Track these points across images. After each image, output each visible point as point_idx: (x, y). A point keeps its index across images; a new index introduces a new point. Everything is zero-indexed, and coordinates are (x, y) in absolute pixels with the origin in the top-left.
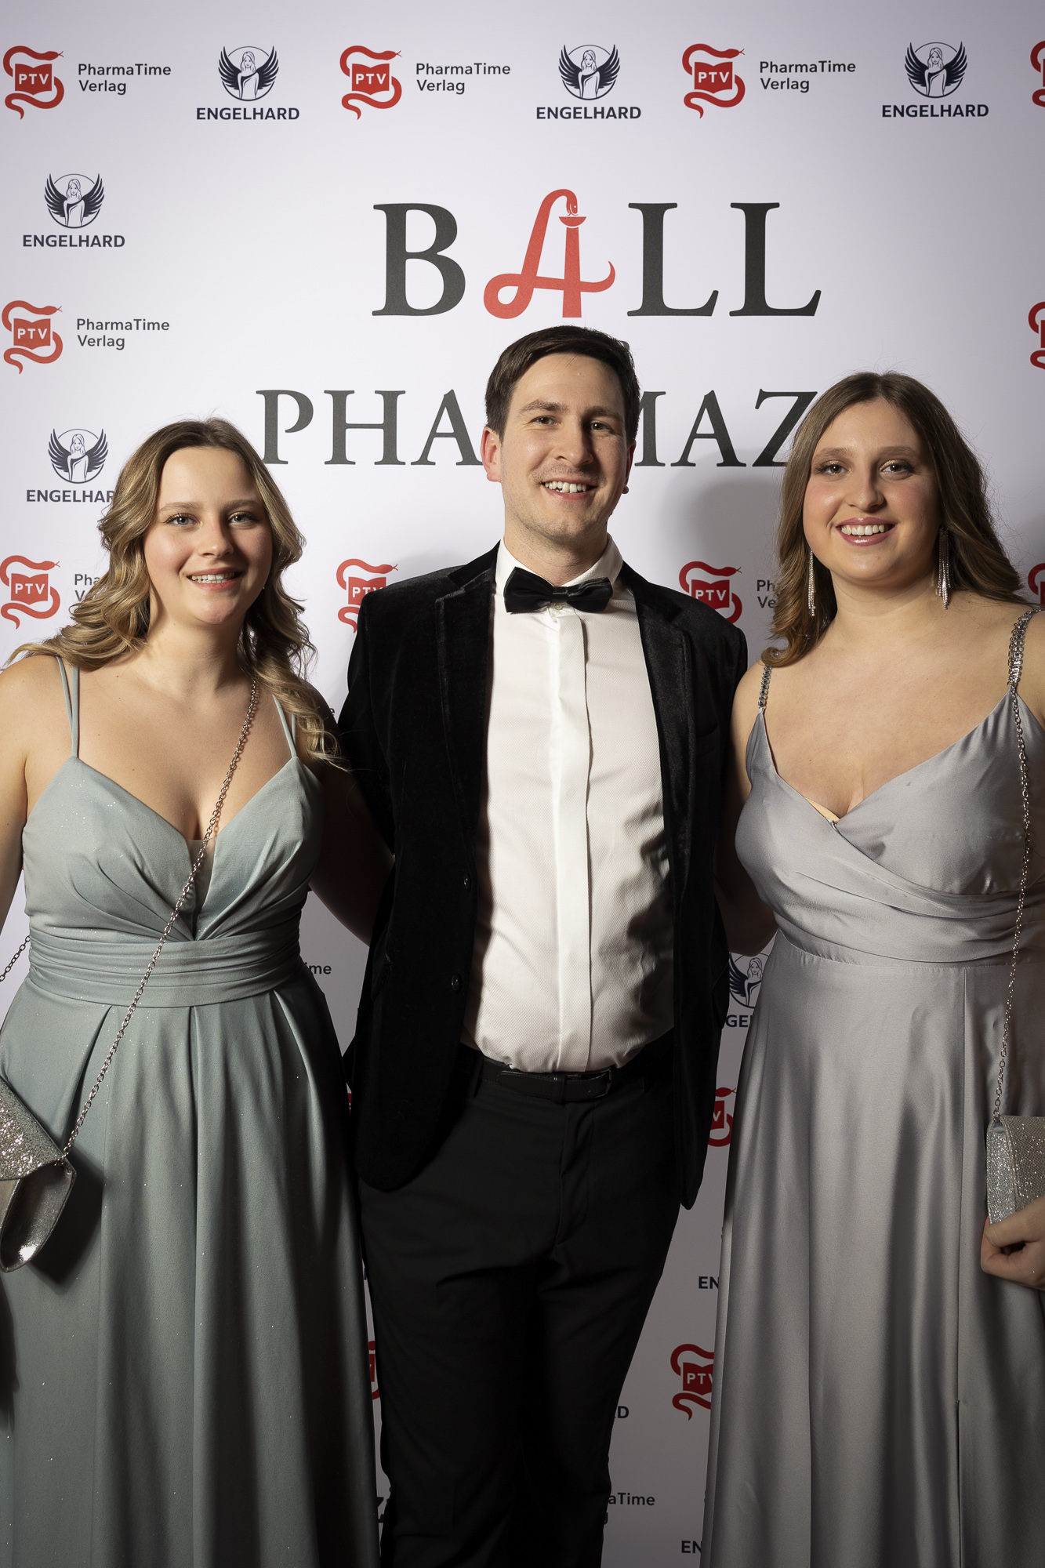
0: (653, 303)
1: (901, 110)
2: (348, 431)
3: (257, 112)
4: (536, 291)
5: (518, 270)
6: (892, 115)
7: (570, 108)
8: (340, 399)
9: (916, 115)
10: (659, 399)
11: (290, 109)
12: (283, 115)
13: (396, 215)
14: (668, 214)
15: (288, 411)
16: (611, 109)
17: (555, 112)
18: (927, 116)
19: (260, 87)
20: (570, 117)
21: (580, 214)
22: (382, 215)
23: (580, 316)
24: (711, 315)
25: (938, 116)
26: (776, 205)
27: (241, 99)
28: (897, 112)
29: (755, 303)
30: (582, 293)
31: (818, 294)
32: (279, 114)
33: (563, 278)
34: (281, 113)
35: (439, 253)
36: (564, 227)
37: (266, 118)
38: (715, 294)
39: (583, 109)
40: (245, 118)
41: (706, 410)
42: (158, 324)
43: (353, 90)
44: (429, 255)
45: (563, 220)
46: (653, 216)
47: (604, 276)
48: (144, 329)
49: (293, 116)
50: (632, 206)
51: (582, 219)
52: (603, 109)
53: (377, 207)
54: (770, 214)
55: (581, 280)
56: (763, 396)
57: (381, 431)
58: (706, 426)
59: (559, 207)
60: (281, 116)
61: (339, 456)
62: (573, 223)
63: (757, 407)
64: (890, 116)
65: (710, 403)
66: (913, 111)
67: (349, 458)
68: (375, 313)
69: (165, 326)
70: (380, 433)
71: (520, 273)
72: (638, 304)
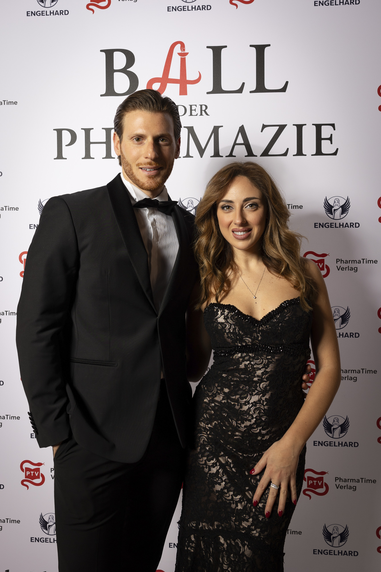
0: (217, 88)
1: (322, 3)
2: (91, 145)
3: (51, 12)
4: (168, 84)
5: (160, 75)
6: (318, 5)
7: (181, 7)
8: (87, 132)
9: (329, 5)
10: (220, 129)
11: (65, 11)
12: (62, 13)
13: (109, 54)
14: (223, 50)
15: (66, 137)
16: (199, 6)
17: (175, 9)
18: (333, 5)
19: (52, 2)
20: (181, 10)
21: (186, 51)
22: (104, 54)
23: (187, 95)
24: (242, 93)
25: (338, 5)
26: (269, 45)
27: (45, 7)
28: (320, 4)
29: (260, 88)
30: (187, 85)
31: (287, 83)
32: (60, 13)
33: (179, 79)
34: (61, 12)
35: (127, 70)
36: (180, 57)
37: (55, 15)
38: (243, 84)
39: (187, 7)
40: (47, 15)
41: (240, 133)
42: (13, 102)
43: (91, 2)
44: (123, 70)
45: (179, 54)
46: (217, 51)
47: (197, 77)
48: (7, 104)
49: (66, 14)
50: (208, 47)
51: (187, 54)
52: (195, 6)
53: (101, 51)
54: (267, 49)
55: (187, 79)
56: (264, 126)
57: (105, 145)
58: (240, 140)
59: (177, 49)
60: (61, 14)
61: (88, 156)
62: (183, 55)
63: (262, 131)
64: (317, 6)
65: (242, 130)
66: (327, 3)
67: (92, 156)
68: (102, 96)
69: (16, 103)
70: (104, 146)
71: (161, 77)
72: (211, 89)
